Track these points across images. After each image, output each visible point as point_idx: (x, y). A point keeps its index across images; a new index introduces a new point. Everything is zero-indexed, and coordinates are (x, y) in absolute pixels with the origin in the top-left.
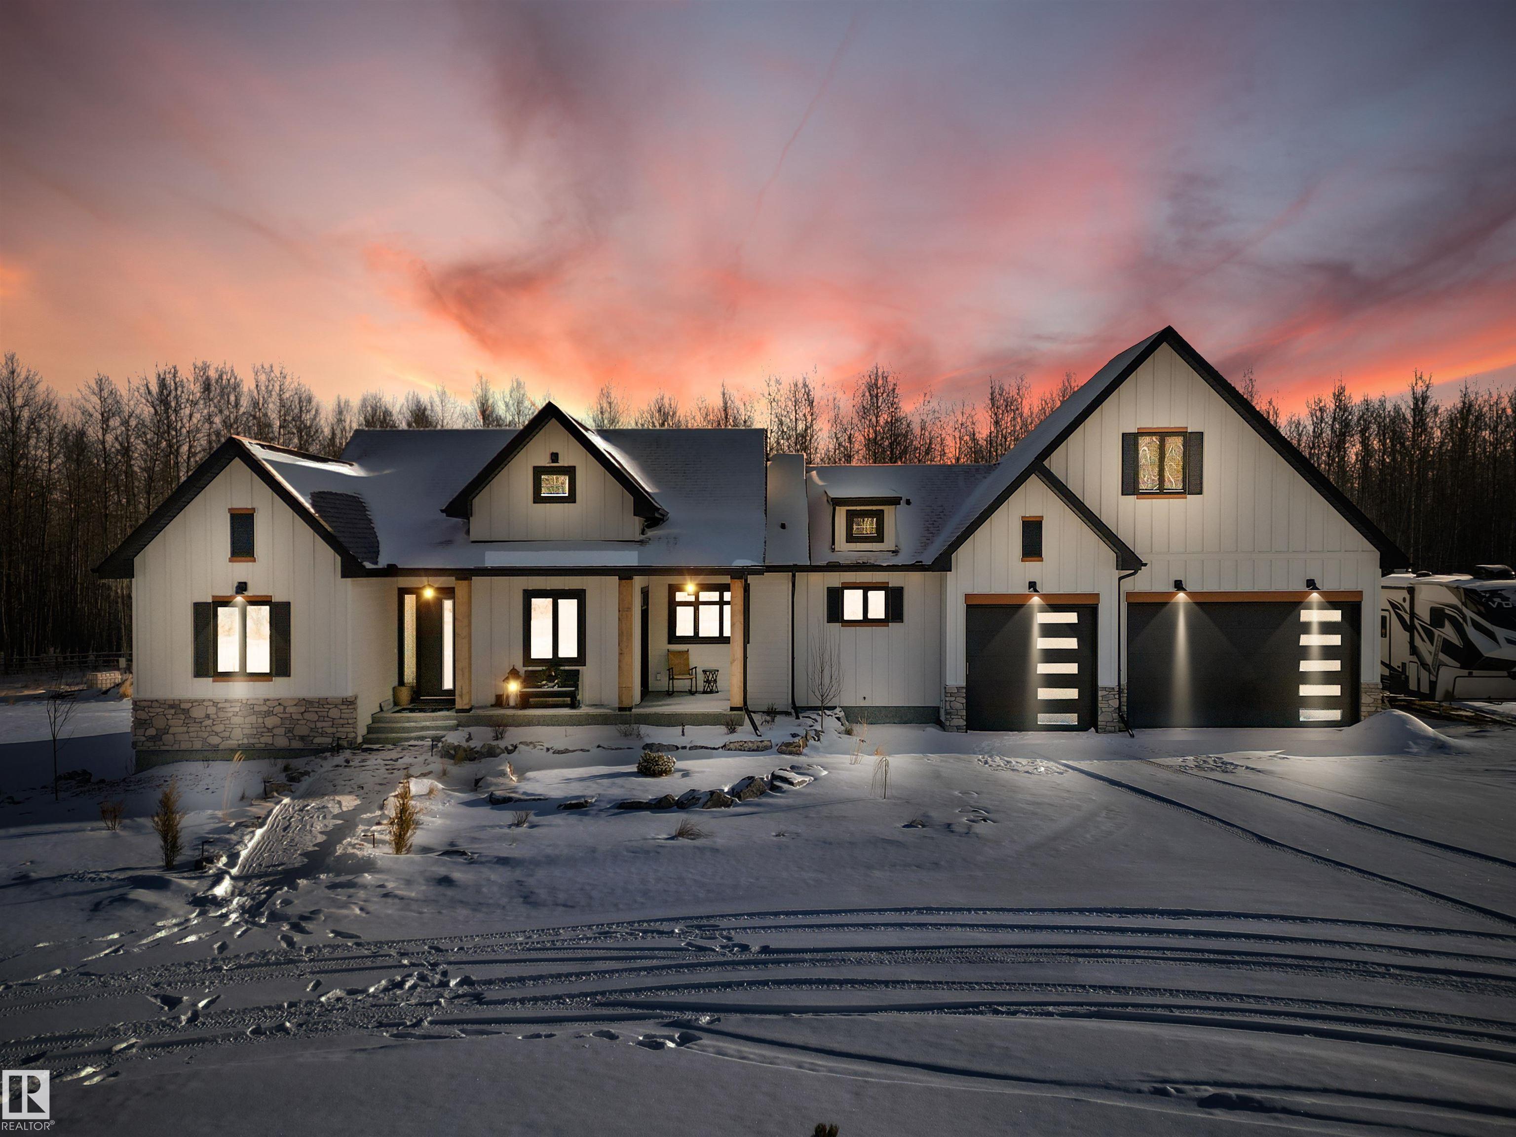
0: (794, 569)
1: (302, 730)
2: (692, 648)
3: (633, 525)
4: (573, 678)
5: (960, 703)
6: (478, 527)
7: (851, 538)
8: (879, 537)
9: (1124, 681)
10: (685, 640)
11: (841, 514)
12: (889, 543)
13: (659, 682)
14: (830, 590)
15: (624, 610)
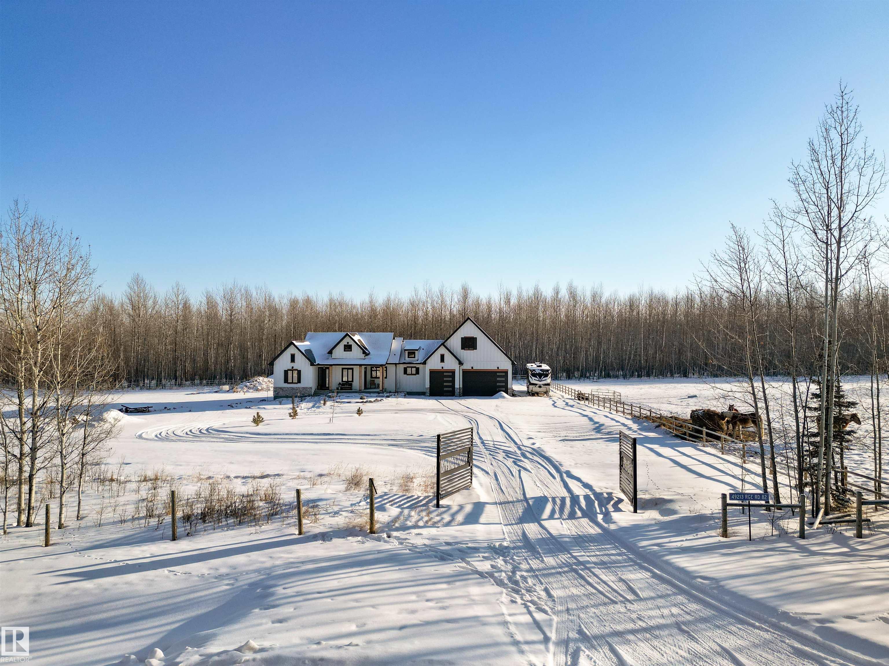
0: (396, 364)
1: (303, 393)
2: (376, 379)
3: (363, 356)
4: (351, 385)
5: (428, 391)
6: (334, 355)
7: (408, 357)
8: (414, 357)
9: (461, 386)
10: (375, 378)
11: (407, 352)
12: (416, 358)
13: (368, 386)
14: (404, 368)
15: (360, 372)
